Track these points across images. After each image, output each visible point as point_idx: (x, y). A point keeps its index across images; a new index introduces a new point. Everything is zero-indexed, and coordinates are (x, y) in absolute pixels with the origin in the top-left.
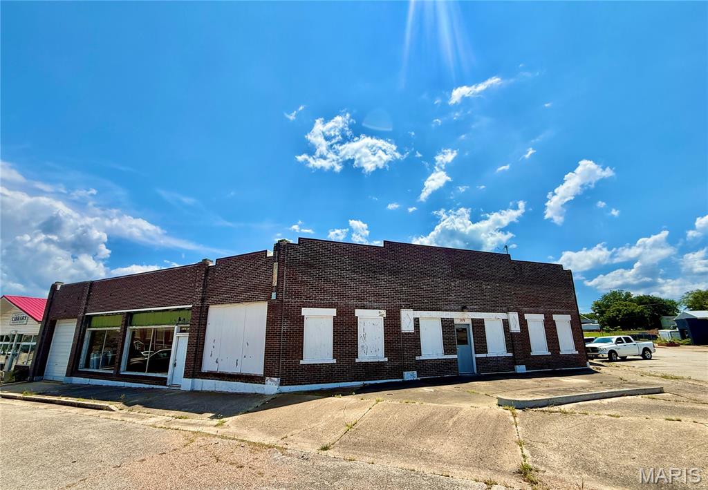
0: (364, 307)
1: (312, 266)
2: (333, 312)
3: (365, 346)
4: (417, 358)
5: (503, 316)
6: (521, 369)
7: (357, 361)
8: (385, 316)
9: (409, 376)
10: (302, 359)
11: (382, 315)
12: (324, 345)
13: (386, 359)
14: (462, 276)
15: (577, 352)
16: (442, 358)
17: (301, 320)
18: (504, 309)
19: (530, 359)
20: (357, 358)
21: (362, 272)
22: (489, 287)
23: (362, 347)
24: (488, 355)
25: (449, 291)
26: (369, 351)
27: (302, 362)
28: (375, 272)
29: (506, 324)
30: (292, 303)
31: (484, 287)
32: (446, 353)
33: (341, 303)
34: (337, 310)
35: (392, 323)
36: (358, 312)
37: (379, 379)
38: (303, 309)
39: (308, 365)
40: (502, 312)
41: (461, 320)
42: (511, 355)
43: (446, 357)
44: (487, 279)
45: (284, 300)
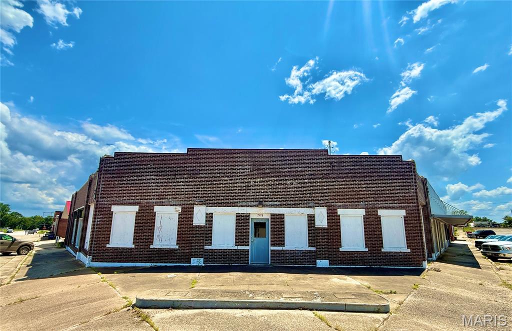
0: (162, 204)
1: (123, 173)
2: (136, 208)
3: (161, 236)
4: (207, 247)
5: (309, 211)
6: (323, 263)
7: (152, 247)
8: (180, 211)
9: (195, 262)
10: (109, 244)
11: (177, 211)
12: (127, 234)
13: (177, 247)
14: (265, 174)
15: (409, 250)
16: (232, 248)
17: (110, 215)
18: (311, 204)
19: (339, 254)
20: (152, 244)
21: (164, 176)
22: (295, 183)
23: (158, 236)
24: (284, 248)
25: (247, 188)
26: (163, 240)
27: (108, 246)
28: (175, 175)
29: (311, 219)
30: (105, 202)
31: (289, 183)
32: (237, 244)
33: (144, 202)
34: (139, 207)
35: (186, 217)
36: (157, 209)
37: (169, 263)
38: (112, 206)
39: (113, 248)
40: (309, 207)
41: (259, 215)
42: (313, 249)
43: (236, 248)
44: (294, 175)
45: (100, 200)
